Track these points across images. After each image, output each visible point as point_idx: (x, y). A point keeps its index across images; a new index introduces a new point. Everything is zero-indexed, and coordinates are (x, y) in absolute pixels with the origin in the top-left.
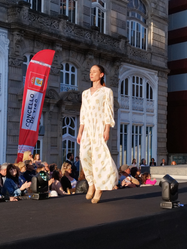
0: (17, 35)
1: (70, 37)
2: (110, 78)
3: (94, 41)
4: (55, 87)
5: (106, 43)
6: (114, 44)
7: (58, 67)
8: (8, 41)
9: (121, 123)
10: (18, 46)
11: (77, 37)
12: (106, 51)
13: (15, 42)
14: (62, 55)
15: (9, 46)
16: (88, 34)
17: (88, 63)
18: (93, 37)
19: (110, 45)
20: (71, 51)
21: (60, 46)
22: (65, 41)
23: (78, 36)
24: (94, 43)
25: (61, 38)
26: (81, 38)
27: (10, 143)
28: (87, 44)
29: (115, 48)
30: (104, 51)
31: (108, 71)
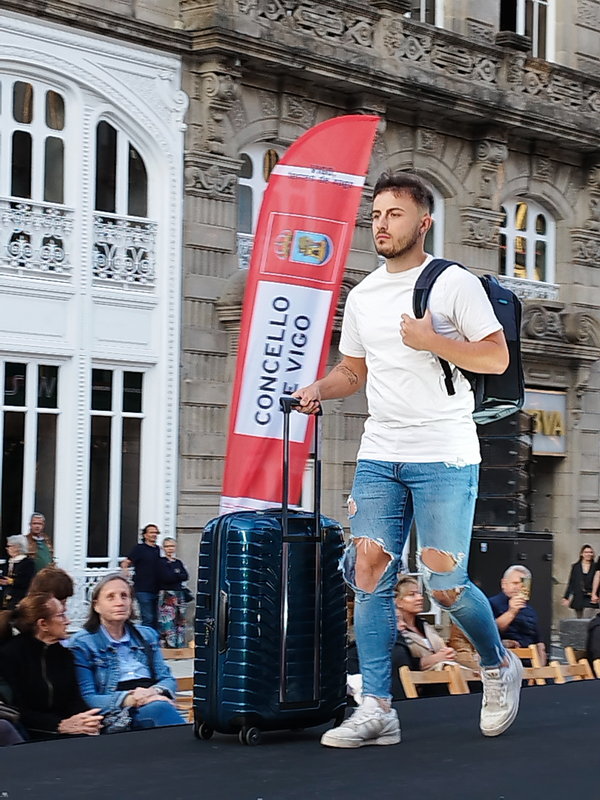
0: (214, 75)
1: (416, 80)
2: (573, 232)
3: (509, 92)
5: (557, 99)
6: (589, 102)
8: (182, 101)
10: (219, 116)
11: (445, 77)
12: (554, 130)
13: (208, 102)
14: (386, 148)
15: (187, 118)
16: (488, 66)
17: (487, 178)
18: (503, 74)
19: (574, 104)
20: (419, 132)
21: (380, 114)
22: (397, 92)
23: (448, 75)
24: (509, 100)
25: (380, 85)
26: (461, 82)
27: (192, 484)
28: (481, 105)
29: (593, 115)
30: (548, 128)
31: (564, 206)
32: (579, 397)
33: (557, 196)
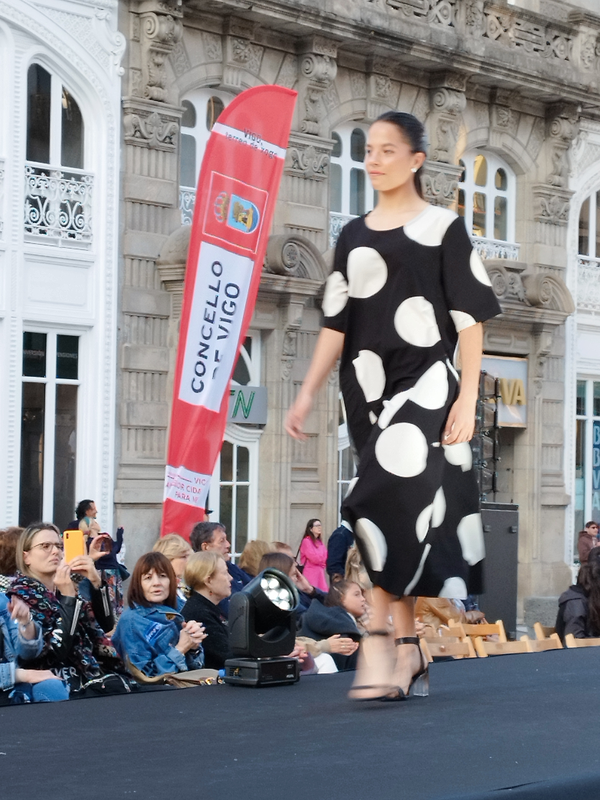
0: (154, 15)
1: (369, 22)
2: (535, 188)
3: (468, 36)
4: (311, 230)
5: (518, 44)
6: (552, 47)
7: (322, 146)
8: (120, 43)
9: (578, 374)
10: (159, 59)
11: (400, 19)
12: (516, 77)
13: (147, 44)
14: (337, 95)
15: (126, 60)
16: (445, 8)
17: (444, 128)
18: (462, 18)
19: (536, 50)
20: (373, 79)
21: (331, 58)
22: (350, 36)
23: (403, 17)
24: (467, 45)
25: (332, 27)
26: (416, 25)
27: (131, 456)
28: (439, 50)
29: (556, 61)
30: (508, 76)
31: (526, 160)
32: (541, 364)
33: (518, 149)
